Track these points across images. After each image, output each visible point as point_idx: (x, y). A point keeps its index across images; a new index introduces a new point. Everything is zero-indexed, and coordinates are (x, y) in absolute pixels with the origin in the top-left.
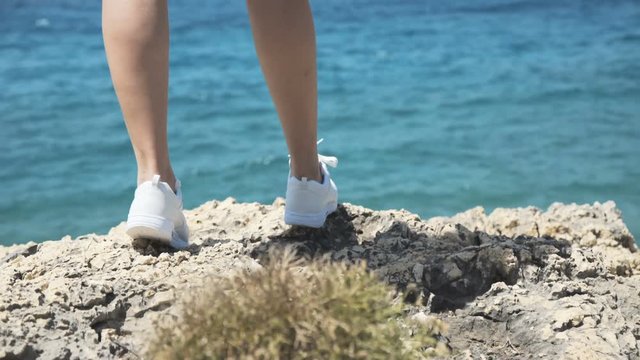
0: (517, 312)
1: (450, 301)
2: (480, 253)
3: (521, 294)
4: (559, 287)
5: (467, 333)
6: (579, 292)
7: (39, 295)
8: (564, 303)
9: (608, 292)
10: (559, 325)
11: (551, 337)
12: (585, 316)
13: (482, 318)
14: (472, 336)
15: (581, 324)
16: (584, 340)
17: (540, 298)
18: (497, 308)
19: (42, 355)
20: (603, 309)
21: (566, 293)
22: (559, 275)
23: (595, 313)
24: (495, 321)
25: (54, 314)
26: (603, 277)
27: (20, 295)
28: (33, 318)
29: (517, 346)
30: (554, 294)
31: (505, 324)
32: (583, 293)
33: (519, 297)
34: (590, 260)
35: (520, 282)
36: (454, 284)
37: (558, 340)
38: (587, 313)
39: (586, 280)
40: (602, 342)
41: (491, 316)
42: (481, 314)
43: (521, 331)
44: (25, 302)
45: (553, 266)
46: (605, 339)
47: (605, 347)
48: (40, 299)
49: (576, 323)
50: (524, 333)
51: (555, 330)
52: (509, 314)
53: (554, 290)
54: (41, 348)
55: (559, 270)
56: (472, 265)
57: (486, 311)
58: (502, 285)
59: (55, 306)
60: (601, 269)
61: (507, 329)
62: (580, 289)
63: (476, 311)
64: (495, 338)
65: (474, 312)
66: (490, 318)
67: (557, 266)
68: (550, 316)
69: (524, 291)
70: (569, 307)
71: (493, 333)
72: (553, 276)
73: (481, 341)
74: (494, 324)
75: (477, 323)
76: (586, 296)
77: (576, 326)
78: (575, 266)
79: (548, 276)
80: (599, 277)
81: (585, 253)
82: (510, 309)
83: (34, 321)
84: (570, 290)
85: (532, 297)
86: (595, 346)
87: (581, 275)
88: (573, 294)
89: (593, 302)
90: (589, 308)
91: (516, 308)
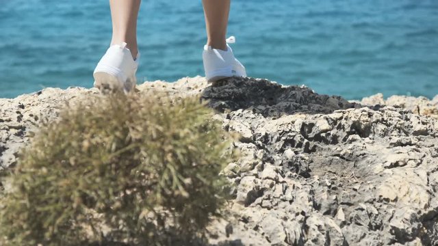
0: (363, 155)
1: (319, 145)
2: (345, 115)
3: (368, 143)
4: (395, 139)
5: (326, 167)
6: (410, 144)
7: (19, 115)
8: (396, 150)
9: (433, 146)
10: (388, 164)
11: (381, 172)
12: (410, 160)
13: (338, 158)
14: (329, 169)
15: (405, 164)
16: (404, 175)
17: (381, 147)
18: (349, 152)
19: (7, 151)
20: (424, 156)
21: (400, 144)
22: (399, 132)
23: (417, 158)
24: (347, 160)
25: (25, 127)
26: (432, 135)
27: (5, 114)
28: (7, 127)
29: (358, 178)
30: (391, 144)
31: (353, 163)
32: (413, 145)
33: (367, 145)
34: (423, 123)
35: (371, 136)
36: (323, 135)
37: (385, 174)
38: (411, 158)
39: (419, 137)
40: (416, 177)
41: (345, 157)
42: (338, 155)
43: (363, 167)
44: (8, 118)
45: (395, 125)
46: (418, 175)
47: (417, 180)
48: (18, 117)
49: (401, 164)
50: (364, 169)
51: (385, 167)
52: (358, 156)
53: (392, 141)
54: (7, 147)
55: (399, 129)
56: (338, 123)
57: (342, 153)
58: (357, 137)
59: (28, 123)
60: (432, 130)
61: (355, 166)
62: (411, 142)
63: (335, 153)
64: (345, 171)
65: (334, 153)
66: (344, 159)
67: (398, 126)
68: (384, 158)
69: (371, 141)
70: (399, 153)
71: (345, 168)
72: (395, 133)
73: (335, 173)
74: (346, 162)
75: (334, 161)
76: (414, 147)
77: (401, 166)
78: (412, 127)
79: (391, 132)
80: (429, 136)
81: (421, 118)
82: (358, 153)
83: (8, 130)
84: (404, 142)
85: (376, 146)
86: (410, 180)
87: (416, 133)
88: (405, 145)
89: (418, 151)
90: (413, 155)
91: (362, 152)
